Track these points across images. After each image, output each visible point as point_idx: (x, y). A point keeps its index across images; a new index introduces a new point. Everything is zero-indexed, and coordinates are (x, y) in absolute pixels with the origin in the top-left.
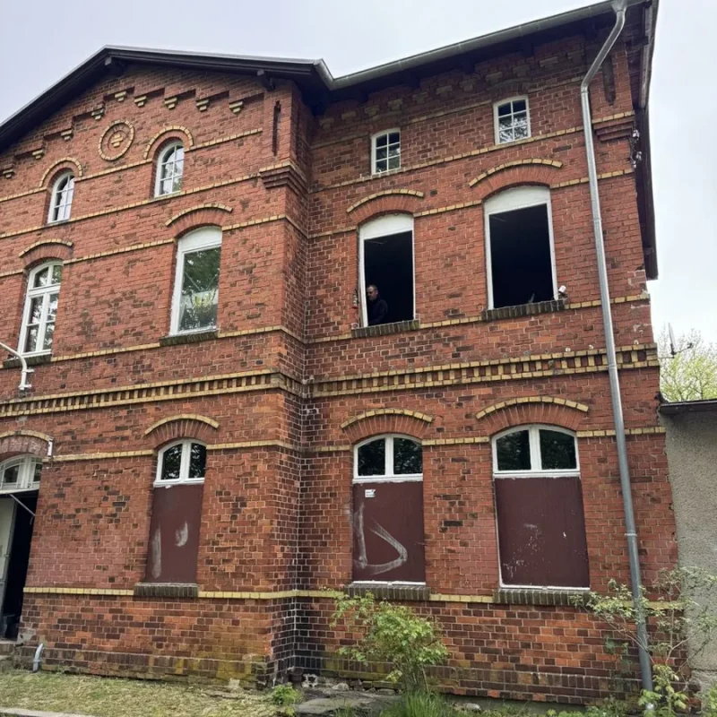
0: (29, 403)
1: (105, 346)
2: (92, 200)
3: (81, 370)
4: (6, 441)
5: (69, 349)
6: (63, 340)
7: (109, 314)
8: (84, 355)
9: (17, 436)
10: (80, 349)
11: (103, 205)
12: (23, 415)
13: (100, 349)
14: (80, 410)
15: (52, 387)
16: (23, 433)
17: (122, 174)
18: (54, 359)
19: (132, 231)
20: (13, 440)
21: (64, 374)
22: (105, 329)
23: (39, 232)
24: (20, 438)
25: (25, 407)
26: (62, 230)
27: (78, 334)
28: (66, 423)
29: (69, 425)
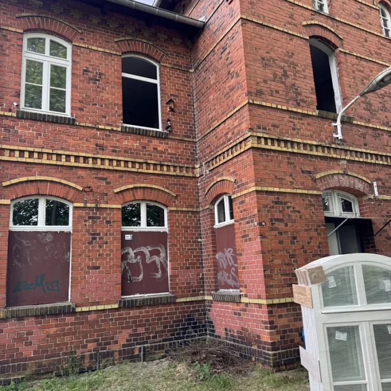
0: (346, 151)
1: (384, 124)
2: (347, 12)
3: (374, 136)
4: (336, 177)
5: (361, 118)
6: (355, 110)
7: (380, 103)
8: (375, 126)
9: (345, 174)
10: (369, 121)
11: (354, 20)
12: (344, 159)
13: (381, 125)
14: (383, 165)
15: (358, 143)
16: (349, 173)
17: (363, 6)
18: (355, 122)
19: (379, 51)
20: (341, 177)
21: (364, 136)
22: (380, 112)
23: (313, 13)
24: (346, 177)
25: (343, 153)
26: (329, 21)
27: (365, 109)
28: (375, 172)
29: (377, 174)
